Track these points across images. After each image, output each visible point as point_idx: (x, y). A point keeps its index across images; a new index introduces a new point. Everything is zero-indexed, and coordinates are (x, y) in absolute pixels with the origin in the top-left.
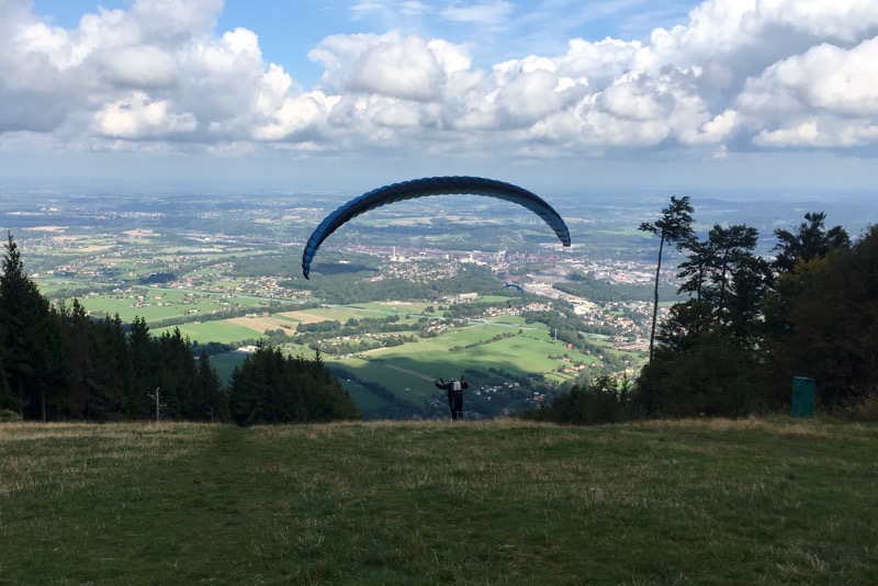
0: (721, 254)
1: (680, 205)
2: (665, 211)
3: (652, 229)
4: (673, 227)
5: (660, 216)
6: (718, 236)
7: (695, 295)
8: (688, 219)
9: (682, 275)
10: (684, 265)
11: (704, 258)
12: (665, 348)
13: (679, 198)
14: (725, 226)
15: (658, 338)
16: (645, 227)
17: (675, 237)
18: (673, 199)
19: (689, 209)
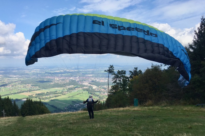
0: (120, 76)
1: (112, 67)
2: (109, 68)
3: (107, 71)
4: (110, 71)
5: (108, 69)
6: (119, 72)
7: (115, 84)
8: (113, 69)
9: (113, 80)
10: (113, 78)
11: (117, 77)
12: (110, 94)
13: (111, 65)
14: (120, 70)
15: (109, 93)
16: (105, 71)
17: (111, 73)
18: (110, 65)
19: (113, 67)
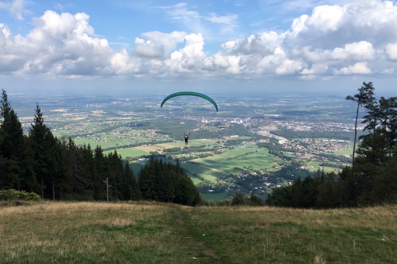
0: (385, 111)
1: (368, 86)
2: (360, 90)
3: (352, 99)
4: (364, 96)
5: (358, 93)
6: (384, 102)
7: (372, 131)
8: (371, 93)
9: (364, 122)
10: (366, 117)
11: (376, 114)
13: (367, 83)
14: (386, 98)
16: (348, 98)
17: (364, 102)
18: (364, 84)
19: (372, 88)
